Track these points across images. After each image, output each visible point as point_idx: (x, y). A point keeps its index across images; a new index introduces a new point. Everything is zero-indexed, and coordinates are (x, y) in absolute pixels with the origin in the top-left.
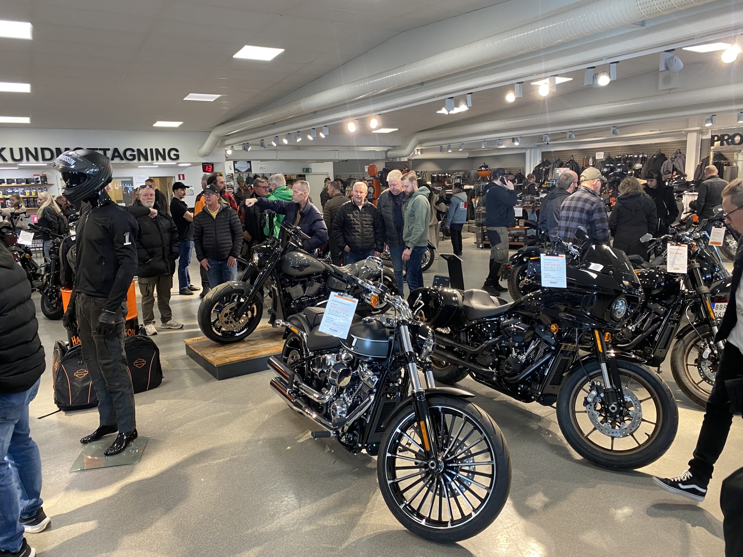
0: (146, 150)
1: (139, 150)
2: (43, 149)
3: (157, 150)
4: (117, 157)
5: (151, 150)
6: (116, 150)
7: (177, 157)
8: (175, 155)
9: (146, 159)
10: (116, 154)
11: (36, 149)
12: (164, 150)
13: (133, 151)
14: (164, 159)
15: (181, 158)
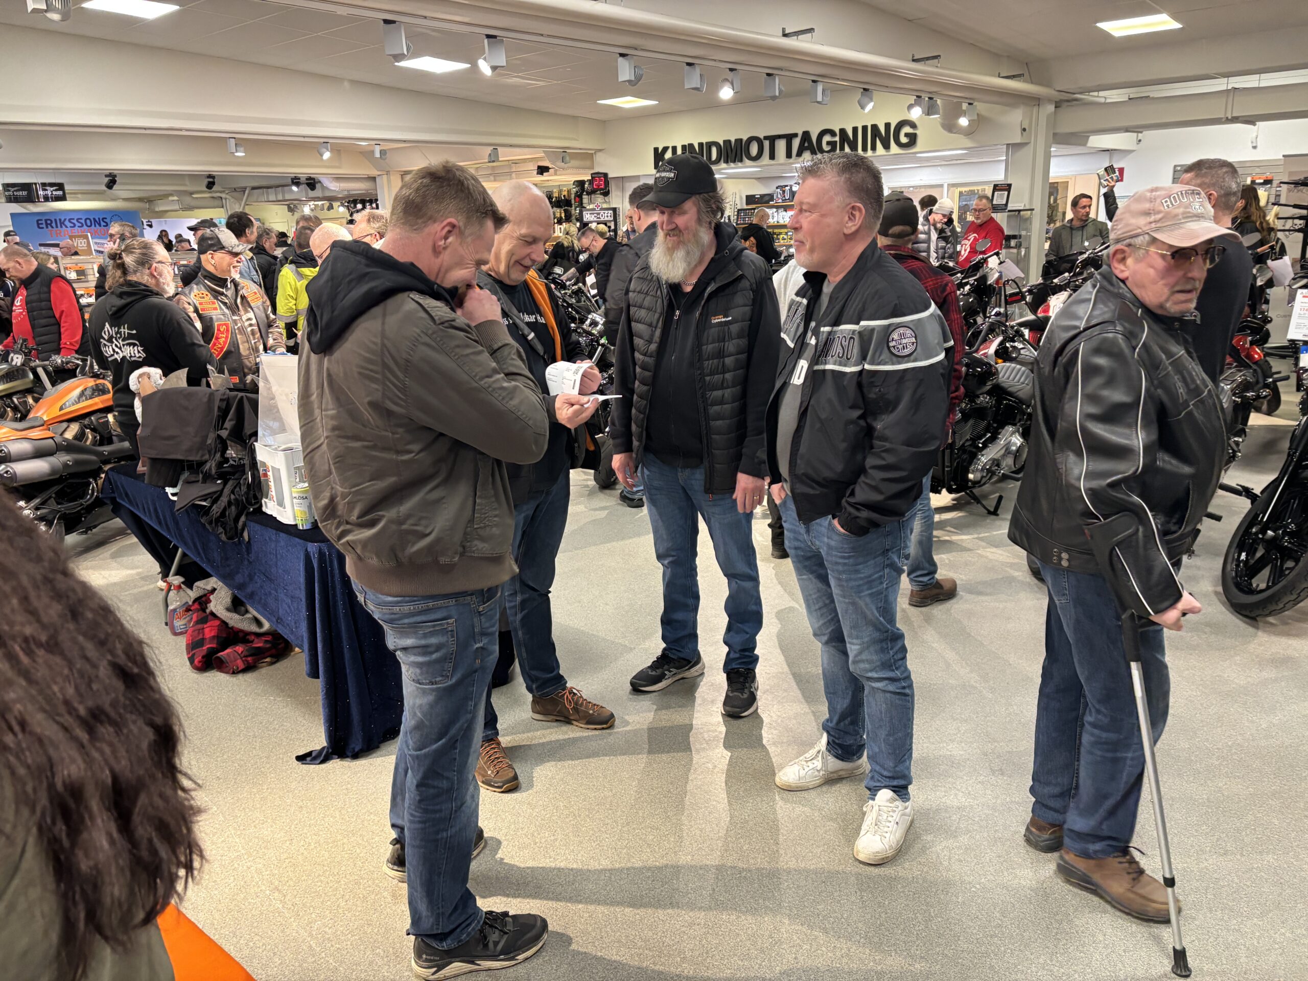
0: (855, 129)
1: (843, 131)
2: (710, 145)
3: (875, 127)
4: (807, 149)
5: (865, 128)
6: (806, 135)
7: (913, 139)
8: (906, 135)
10: (806, 145)
11: (701, 145)
12: (888, 125)
13: (832, 133)
14: (887, 146)
15: (920, 141)
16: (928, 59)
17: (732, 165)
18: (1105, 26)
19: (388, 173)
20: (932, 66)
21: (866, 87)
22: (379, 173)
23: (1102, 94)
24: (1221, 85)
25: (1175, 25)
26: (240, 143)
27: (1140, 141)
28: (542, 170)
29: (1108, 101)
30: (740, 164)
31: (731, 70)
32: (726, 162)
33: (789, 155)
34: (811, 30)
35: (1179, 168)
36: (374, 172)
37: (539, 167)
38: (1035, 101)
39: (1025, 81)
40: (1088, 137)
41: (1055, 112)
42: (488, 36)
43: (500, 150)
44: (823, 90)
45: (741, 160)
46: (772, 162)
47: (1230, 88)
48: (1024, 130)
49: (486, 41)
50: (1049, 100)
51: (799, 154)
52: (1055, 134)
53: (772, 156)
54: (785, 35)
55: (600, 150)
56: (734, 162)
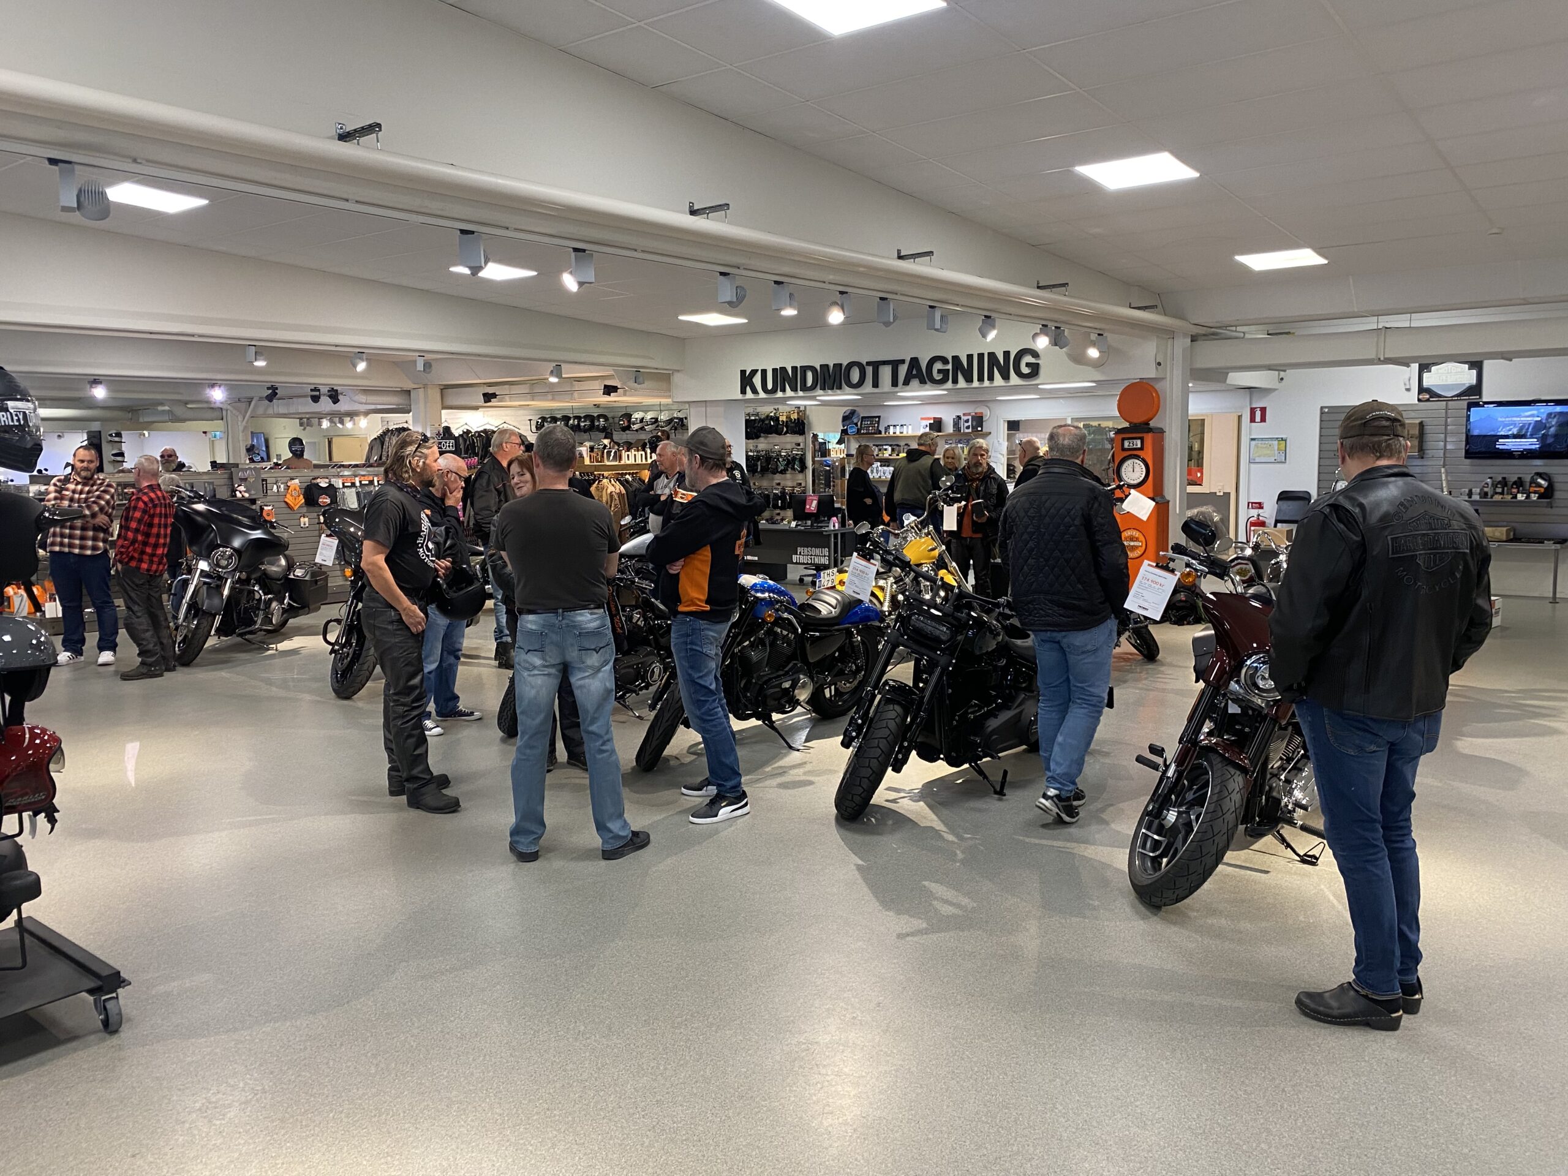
0: (970, 357)
1: (956, 359)
2: (804, 369)
3: (992, 355)
4: (915, 377)
5: (981, 356)
6: (915, 362)
7: (1035, 370)
8: (1028, 365)
9: (969, 380)
10: (914, 372)
11: (794, 369)
12: (1007, 354)
13: (944, 360)
14: (1006, 377)
15: (1042, 371)
16: (1054, 286)
17: (830, 392)
18: (1242, 259)
19: (425, 386)
20: (1060, 294)
21: (988, 314)
22: (416, 386)
23: (1239, 329)
24: (1371, 324)
25: (1318, 260)
26: (260, 351)
27: (1282, 379)
28: (609, 390)
29: (1247, 336)
30: (838, 391)
31: (842, 293)
32: (823, 388)
33: (895, 383)
34: (929, 253)
35: (1326, 410)
36: (408, 385)
37: (606, 386)
38: (1168, 334)
39: (1158, 313)
40: (1228, 373)
41: (1191, 346)
42: (576, 250)
43: (563, 366)
44: (942, 317)
45: (840, 388)
46: (876, 390)
47: (1380, 327)
48: (1159, 364)
49: (573, 254)
50: (1185, 335)
51: (906, 382)
52: (1191, 369)
53: (876, 385)
54: (900, 257)
55: (678, 371)
56: (833, 389)
